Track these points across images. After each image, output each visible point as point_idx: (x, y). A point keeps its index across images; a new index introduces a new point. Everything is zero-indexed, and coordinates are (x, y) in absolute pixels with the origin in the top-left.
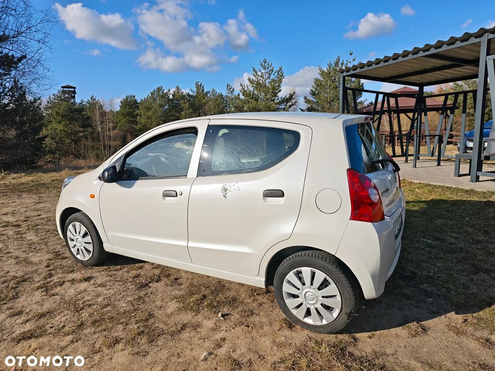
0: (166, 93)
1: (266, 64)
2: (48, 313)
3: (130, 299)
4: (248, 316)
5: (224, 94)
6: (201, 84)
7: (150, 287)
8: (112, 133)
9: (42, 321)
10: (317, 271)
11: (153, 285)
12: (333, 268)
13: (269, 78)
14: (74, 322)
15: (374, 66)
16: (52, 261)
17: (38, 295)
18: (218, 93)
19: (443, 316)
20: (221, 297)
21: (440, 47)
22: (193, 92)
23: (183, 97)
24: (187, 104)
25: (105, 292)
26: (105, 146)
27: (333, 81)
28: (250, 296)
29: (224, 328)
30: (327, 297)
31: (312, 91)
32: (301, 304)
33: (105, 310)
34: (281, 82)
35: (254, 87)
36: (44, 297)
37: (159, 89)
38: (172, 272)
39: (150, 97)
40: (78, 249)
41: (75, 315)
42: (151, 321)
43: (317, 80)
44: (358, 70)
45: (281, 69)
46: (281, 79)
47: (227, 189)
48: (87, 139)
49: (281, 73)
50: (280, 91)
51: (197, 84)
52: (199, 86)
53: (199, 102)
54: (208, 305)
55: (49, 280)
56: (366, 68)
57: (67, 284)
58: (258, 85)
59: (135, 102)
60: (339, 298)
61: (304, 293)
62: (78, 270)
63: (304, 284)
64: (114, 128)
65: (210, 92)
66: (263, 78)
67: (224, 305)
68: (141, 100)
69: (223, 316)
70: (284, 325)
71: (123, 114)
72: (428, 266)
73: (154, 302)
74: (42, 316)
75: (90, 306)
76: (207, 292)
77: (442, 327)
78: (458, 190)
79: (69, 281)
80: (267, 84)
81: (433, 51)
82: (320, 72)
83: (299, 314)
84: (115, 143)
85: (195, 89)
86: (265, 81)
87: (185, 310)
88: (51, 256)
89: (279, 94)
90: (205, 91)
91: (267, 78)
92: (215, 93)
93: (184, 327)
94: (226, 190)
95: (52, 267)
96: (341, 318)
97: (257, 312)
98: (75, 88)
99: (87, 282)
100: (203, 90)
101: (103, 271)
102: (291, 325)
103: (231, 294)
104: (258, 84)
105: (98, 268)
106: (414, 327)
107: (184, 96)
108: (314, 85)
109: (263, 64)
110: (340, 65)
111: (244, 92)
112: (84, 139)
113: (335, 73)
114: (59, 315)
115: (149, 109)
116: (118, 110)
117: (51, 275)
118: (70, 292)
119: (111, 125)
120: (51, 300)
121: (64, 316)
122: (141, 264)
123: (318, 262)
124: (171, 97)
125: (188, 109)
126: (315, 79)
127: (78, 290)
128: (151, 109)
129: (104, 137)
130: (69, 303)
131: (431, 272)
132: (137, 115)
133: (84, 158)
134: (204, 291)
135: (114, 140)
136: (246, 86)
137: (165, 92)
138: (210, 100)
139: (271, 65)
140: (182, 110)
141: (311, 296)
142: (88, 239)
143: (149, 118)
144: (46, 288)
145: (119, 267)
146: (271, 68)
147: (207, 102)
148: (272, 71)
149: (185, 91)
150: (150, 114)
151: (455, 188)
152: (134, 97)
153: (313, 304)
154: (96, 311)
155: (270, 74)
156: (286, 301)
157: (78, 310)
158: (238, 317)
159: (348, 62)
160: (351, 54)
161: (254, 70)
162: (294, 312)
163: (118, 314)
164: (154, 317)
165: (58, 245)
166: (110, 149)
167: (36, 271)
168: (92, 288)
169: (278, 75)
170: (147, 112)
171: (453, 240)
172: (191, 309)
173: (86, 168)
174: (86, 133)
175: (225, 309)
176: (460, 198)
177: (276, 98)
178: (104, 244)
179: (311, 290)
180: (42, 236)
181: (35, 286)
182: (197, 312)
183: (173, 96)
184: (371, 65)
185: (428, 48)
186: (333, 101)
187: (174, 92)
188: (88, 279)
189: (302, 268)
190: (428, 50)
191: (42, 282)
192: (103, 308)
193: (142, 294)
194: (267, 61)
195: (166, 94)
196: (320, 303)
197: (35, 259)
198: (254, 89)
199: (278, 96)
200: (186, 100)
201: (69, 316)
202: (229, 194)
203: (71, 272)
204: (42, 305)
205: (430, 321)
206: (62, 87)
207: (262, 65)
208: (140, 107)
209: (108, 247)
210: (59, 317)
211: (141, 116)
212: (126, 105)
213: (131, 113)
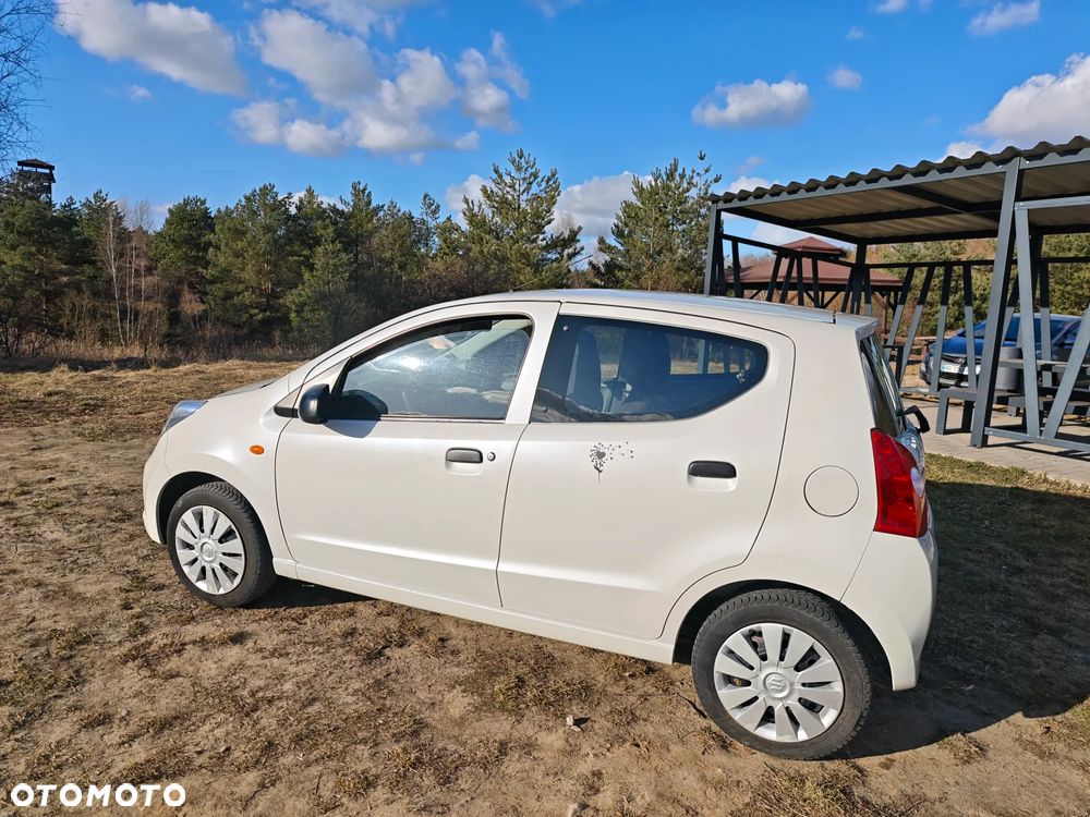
0: (283, 200)
1: (523, 161)
2: (176, 718)
3: (357, 685)
4: (629, 723)
5: (417, 214)
6: (365, 189)
7: (389, 658)
8: (145, 283)
9: (169, 739)
10: (795, 633)
11: (394, 653)
12: (830, 626)
13: (527, 190)
14: (249, 740)
15: (784, 197)
16: (132, 595)
17: (132, 678)
18: (402, 211)
19: (1003, 722)
20: (555, 682)
21: (924, 174)
22: (345, 203)
23: (321, 214)
24: (331, 229)
25: (292, 669)
26: (124, 312)
27: (660, 211)
28: (616, 680)
29: (586, 749)
30: (811, 685)
31: (617, 226)
32: (755, 699)
33: (310, 710)
34: (554, 203)
35: (494, 207)
36: (152, 682)
37: (266, 191)
38: (426, 623)
39: (244, 206)
40: (203, 570)
41: (245, 723)
42: (425, 736)
43: (628, 206)
44: (751, 202)
45: (553, 175)
46: (553, 197)
47: (604, 454)
48: (80, 291)
49: (554, 182)
50: (549, 222)
51: (354, 188)
52: (359, 192)
53: (357, 228)
54: (538, 700)
55: (143, 640)
56: (767, 199)
57: (192, 652)
58: (503, 205)
59: (206, 213)
60: (838, 687)
61: (762, 676)
62: (204, 617)
63: (764, 658)
64: (149, 270)
65: (386, 208)
66: (515, 190)
67: (570, 699)
68: (219, 211)
69: (578, 722)
70: (711, 742)
71: (173, 241)
72: (943, 618)
73: (411, 692)
74: (163, 725)
75: (270, 701)
76: (522, 670)
77: (1008, 742)
78: (953, 463)
79: (194, 642)
80: (523, 205)
81: (908, 180)
82: (635, 190)
83: (747, 719)
84: (151, 306)
85: (349, 198)
86: (518, 196)
87: (488, 710)
88: (126, 582)
89: (546, 228)
90: (374, 204)
91: (524, 191)
92: (396, 211)
93: (503, 748)
94: (601, 455)
95: (137, 610)
96: (840, 729)
97: (644, 715)
98: (53, 168)
99: (238, 645)
100: (369, 203)
101: (265, 619)
102: (724, 742)
103: (574, 674)
104: (504, 202)
105: (251, 612)
106: (960, 744)
107: (324, 211)
108: (621, 214)
109: (517, 159)
110: (678, 178)
111: (472, 218)
112: (73, 293)
113: (667, 194)
114: (204, 724)
115: (239, 233)
116: (159, 229)
117: (144, 630)
118: (210, 668)
119: (143, 263)
120: (170, 686)
121: (219, 725)
122: (350, 605)
123: (799, 613)
124: (293, 210)
125: (333, 242)
126: (625, 202)
127: (226, 664)
128: (244, 233)
129: (122, 290)
130: (216, 693)
131: (953, 631)
132: (209, 244)
133: (71, 336)
134: (515, 668)
135: (147, 299)
136: (476, 203)
137: (280, 198)
138: (383, 225)
139: (534, 164)
140: (318, 242)
141: (777, 683)
142: (235, 545)
143: (237, 255)
144: (144, 658)
145: (297, 611)
146: (533, 170)
147: (376, 229)
148: (536, 178)
149: (326, 200)
150: (240, 245)
151: (945, 458)
152: (203, 203)
153: (781, 699)
154: (291, 714)
155: (530, 183)
156: (719, 692)
157: (248, 711)
158: (609, 725)
159: (695, 174)
160: (702, 158)
161: (496, 171)
162: (737, 716)
163: (345, 721)
164: (427, 726)
165: (129, 557)
166: (136, 319)
167: (102, 617)
168: (254, 660)
169: (546, 188)
170: (234, 240)
171: (971, 566)
172: (503, 709)
173: (114, 366)
174: (78, 277)
175: (574, 708)
176: (959, 480)
177: (541, 237)
178: (274, 560)
179: (780, 671)
180: (81, 531)
181: (116, 653)
182: (519, 715)
183: (299, 208)
184: (778, 194)
185: (899, 172)
186: (659, 253)
187: (301, 201)
188: (238, 639)
189: (762, 625)
190: (899, 177)
191: (128, 645)
192: (304, 706)
193: (379, 673)
194: (526, 154)
195: (283, 203)
196: (796, 696)
197: (87, 586)
198: (493, 212)
199: (544, 233)
200: (328, 221)
201: (230, 725)
202: (607, 465)
203: (189, 622)
204: (152, 700)
205: (983, 731)
206: (21, 163)
207: (513, 162)
208: (217, 228)
209: (283, 566)
210: (207, 727)
211: (218, 248)
212: (182, 220)
213: (193, 238)
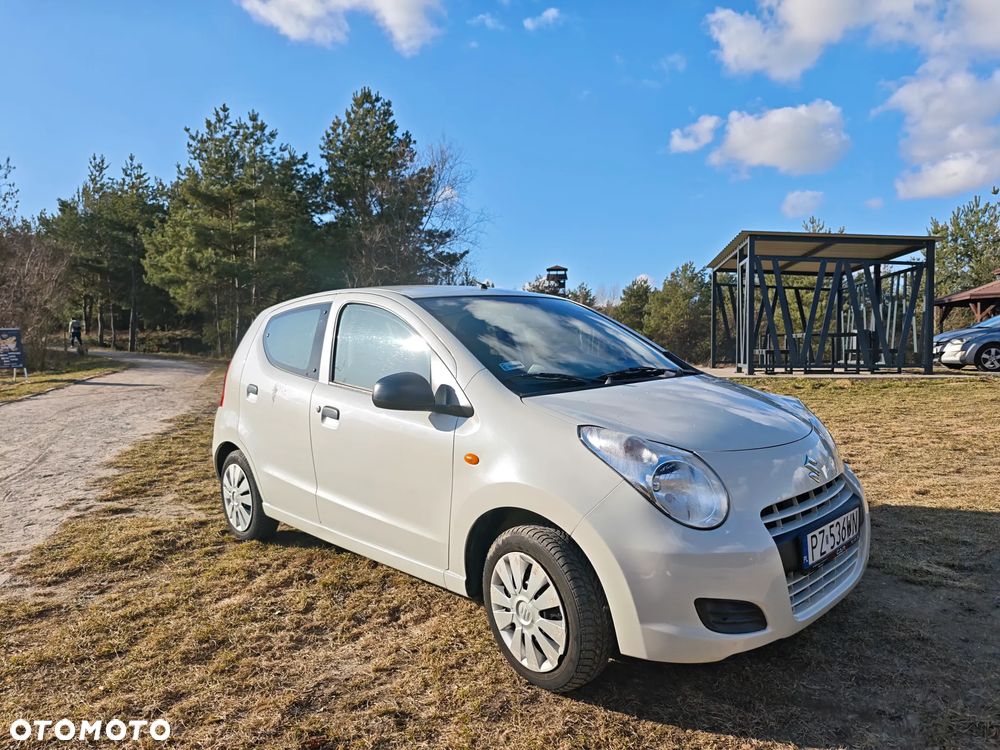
37: (685, 268)
39: (670, 281)
59: (646, 290)
68: (656, 287)
71: (624, 312)
98: (566, 270)
116: (617, 305)
152: (646, 282)
170: (662, 307)
195: (699, 275)
206: (549, 270)
212: (631, 296)
213: (636, 309)
